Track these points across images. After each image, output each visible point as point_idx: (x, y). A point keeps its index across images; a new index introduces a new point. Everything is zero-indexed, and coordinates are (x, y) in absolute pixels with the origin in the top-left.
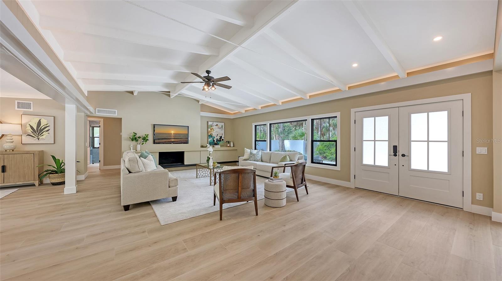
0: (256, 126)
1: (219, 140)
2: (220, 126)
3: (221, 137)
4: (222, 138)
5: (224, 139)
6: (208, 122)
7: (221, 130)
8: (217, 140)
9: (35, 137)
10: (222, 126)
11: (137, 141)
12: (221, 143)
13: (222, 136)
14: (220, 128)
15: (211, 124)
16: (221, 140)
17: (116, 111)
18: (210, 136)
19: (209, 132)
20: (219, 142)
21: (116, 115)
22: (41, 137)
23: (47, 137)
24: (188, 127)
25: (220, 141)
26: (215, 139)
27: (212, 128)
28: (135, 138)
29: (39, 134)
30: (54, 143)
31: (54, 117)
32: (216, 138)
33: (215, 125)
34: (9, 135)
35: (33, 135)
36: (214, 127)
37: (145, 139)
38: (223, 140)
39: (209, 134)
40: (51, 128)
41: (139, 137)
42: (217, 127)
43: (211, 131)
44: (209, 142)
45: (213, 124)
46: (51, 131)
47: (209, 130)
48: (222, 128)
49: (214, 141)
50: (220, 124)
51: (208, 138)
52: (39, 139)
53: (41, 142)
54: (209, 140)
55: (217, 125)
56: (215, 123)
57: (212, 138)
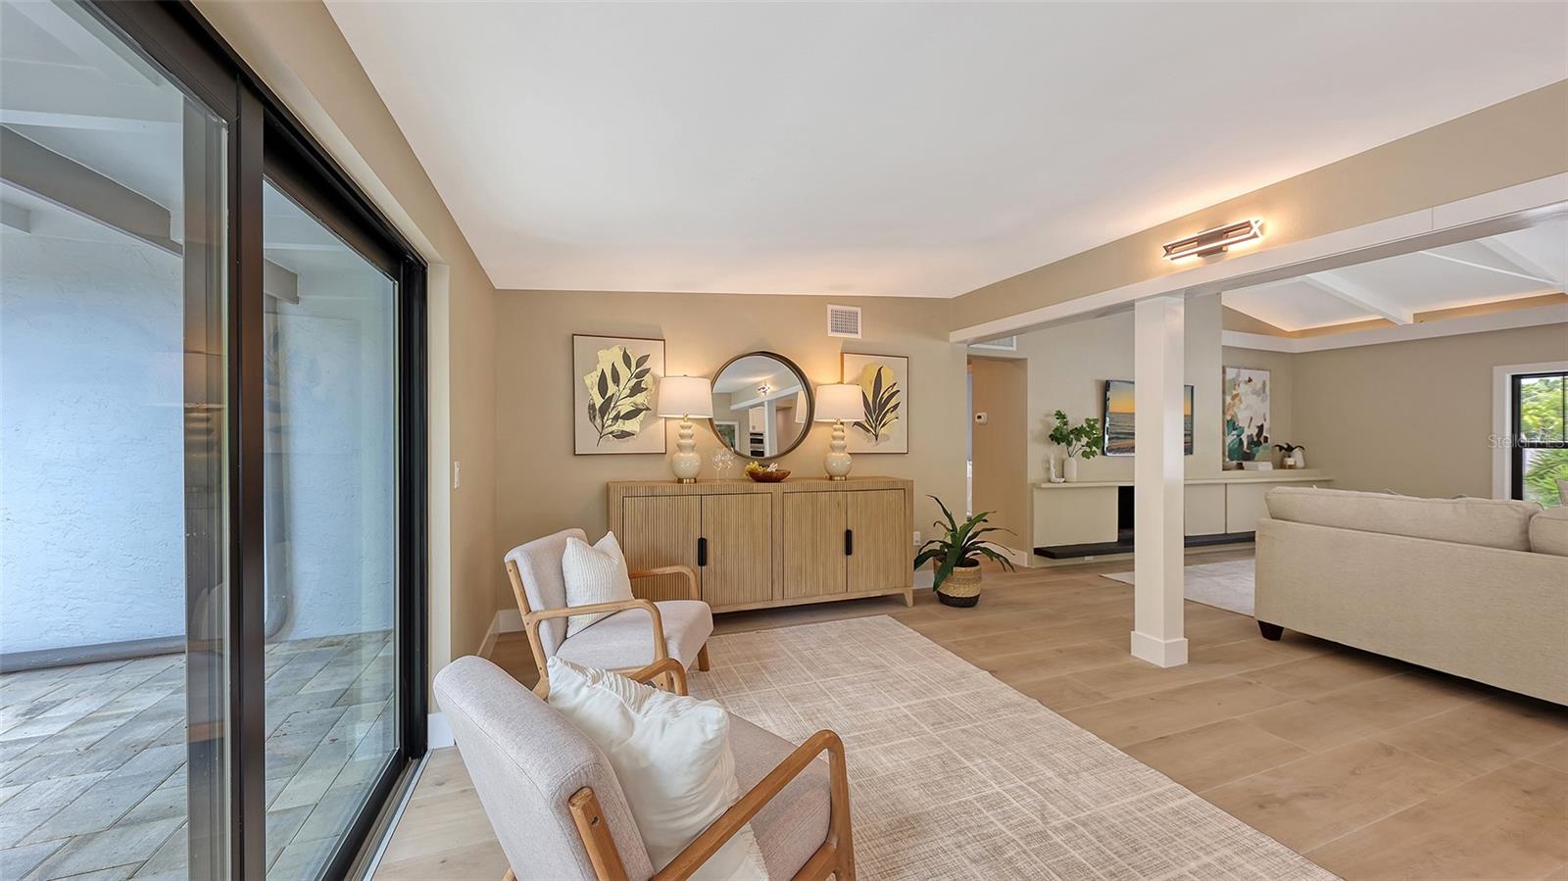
0: (1516, 379)
1: (1255, 439)
2: (1259, 386)
3: (1261, 428)
4: (1265, 434)
5: (1268, 435)
6: (1224, 372)
7: (1260, 398)
8: (1251, 441)
9: (868, 431)
10: (1264, 382)
11: (1069, 443)
12: (1261, 451)
13: (1262, 426)
14: (1258, 394)
15: (1235, 375)
16: (1262, 440)
18: (1231, 425)
19: (1228, 410)
20: (1255, 449)
21: (1017, 348)
22: (882, 431)
23: (894, 429)
24: (1192, 387)
25: (1258, 444)
26: (1244, 438)
27: (1235, 392)
28: (1058, 437)
29: (877, 419)
30: (909, 450)
31: (907, 358)
32: (1247, 432)
33: (1245, 382)
34: (836, 423)
35: (867, 426)
36: (1243, 389)
38: (1266, 439)
39: (1229, 418)
40: (903, 398)
42: (1248, 388)
43: (1235, 404)
44: (1227, 449)
45: (1238, 375)
46: (902, 410)
47: (1228, 399)
48: (1264, 392)
49: (1241, 442)
50: (1261, 377)
51: (1224, 433)
52: (877, 436)
53: (882, 447)
54: (1228, 439)
55: (1250, 380)
56: (1245, 374)
57: (1234, 432)
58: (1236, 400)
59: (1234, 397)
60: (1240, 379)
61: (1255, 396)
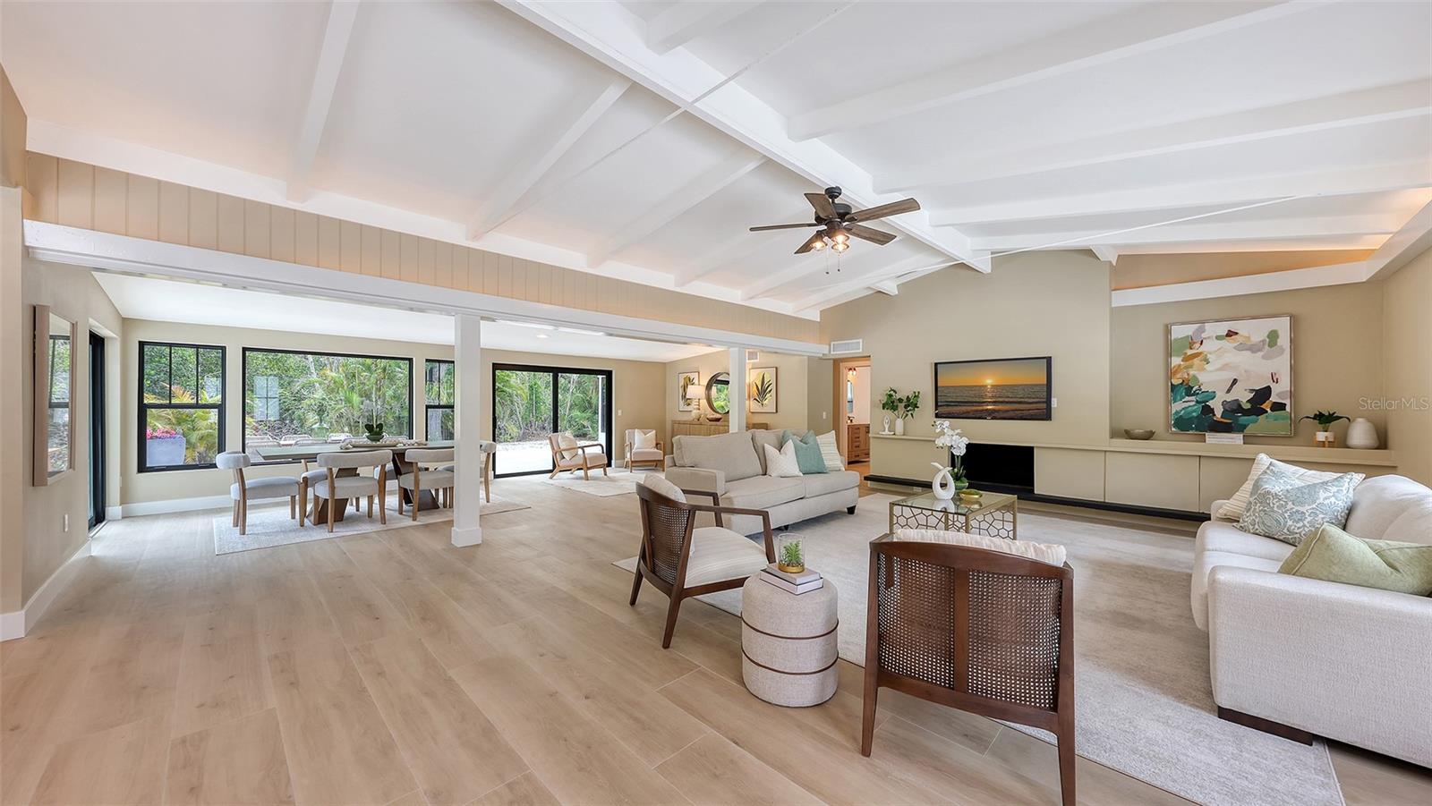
1: (1248, 406)
2: (1260, 338)
3: (1264, 394)
4: (1274, 398)
5: (1287, 402)
6: (1168, 331)
7: (1261, 354)
8: (1234, 409)
9: (761, 402)
10: (1273, 336)
11: (894, 408)
12: (1261, 422)
13: (1269, 388)
14: (1254, 349)
15: (1190, 333)
16: (1267, 406)
17: (861, 340)
19: (1176, 372)
20: (1243, 419)
21: (861, 350)
22: (765, 402)
24: (1049, 360)
25: (1256, 412)
26: (1215, 404)
27: (1190, 352)
28: (890, 403)
29: (763, 397)
30: (777, 412)
31: (776, 368)
32: (1222, 397)
33: (1218, 338)
35: (759, 400)
36: (1212, 346)
37: (911, 404)
38: (1278, 407)
39: (1176, 381)
40: (773, 387)
41: (900, 400)
42: (1228, 344)
43: (1191, 367)
44: (1172, 417)
45: (1202, 330)
46: (774, 392)
47: (1178, 360)
48: (1274, 344)
49: (1208, 410)
50: (1254, 330)
52: (763, 405)
53: (766, 408)
54: (1177, 407)
55: (1230, 334)
56: (1223, 328)
57: (1187, 398)
58: (1196, 361)
59: (1187, 358)
60: (1203, 335)
61: (1248, 353)
